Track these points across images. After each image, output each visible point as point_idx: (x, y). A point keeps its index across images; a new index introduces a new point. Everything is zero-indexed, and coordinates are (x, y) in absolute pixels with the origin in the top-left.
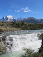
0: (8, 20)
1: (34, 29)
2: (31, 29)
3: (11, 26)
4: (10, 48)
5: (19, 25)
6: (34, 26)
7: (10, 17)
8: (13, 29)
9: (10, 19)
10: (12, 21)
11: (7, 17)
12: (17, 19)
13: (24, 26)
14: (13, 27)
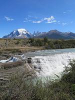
1: (62, 48)
2: (58, 48)
3: (29, 44)
5: (40, 43)
6: (61, 44)
7: (22, 31)
8: (33, 48)
9: (23, 34)
11: (18, 32)
12: (32, 34)
13: (47, 43)
14: (33, 45)
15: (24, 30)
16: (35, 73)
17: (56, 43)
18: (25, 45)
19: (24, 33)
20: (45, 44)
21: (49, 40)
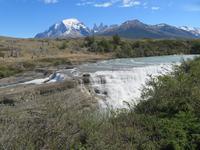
0: (68, 32)
1: (146, 56)
2: (139, 55)
3: (85, 49)
6: (146, 48)
8: (93, 56)
9: (73, 29)
11: (63, 25)
12: (91, 28)
13: (119, 47)
14: (92, 50)
17: (136, 46)
18: (77, 50)
19: (75, 27)
20: (115, 48)
21: (123, 40)
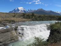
2: (40, 20)
4: (21, 37)
5: (29, 17)
7: (21, 8)
10: (23, 12)
15: (22, 8)
16: (17, 38)
